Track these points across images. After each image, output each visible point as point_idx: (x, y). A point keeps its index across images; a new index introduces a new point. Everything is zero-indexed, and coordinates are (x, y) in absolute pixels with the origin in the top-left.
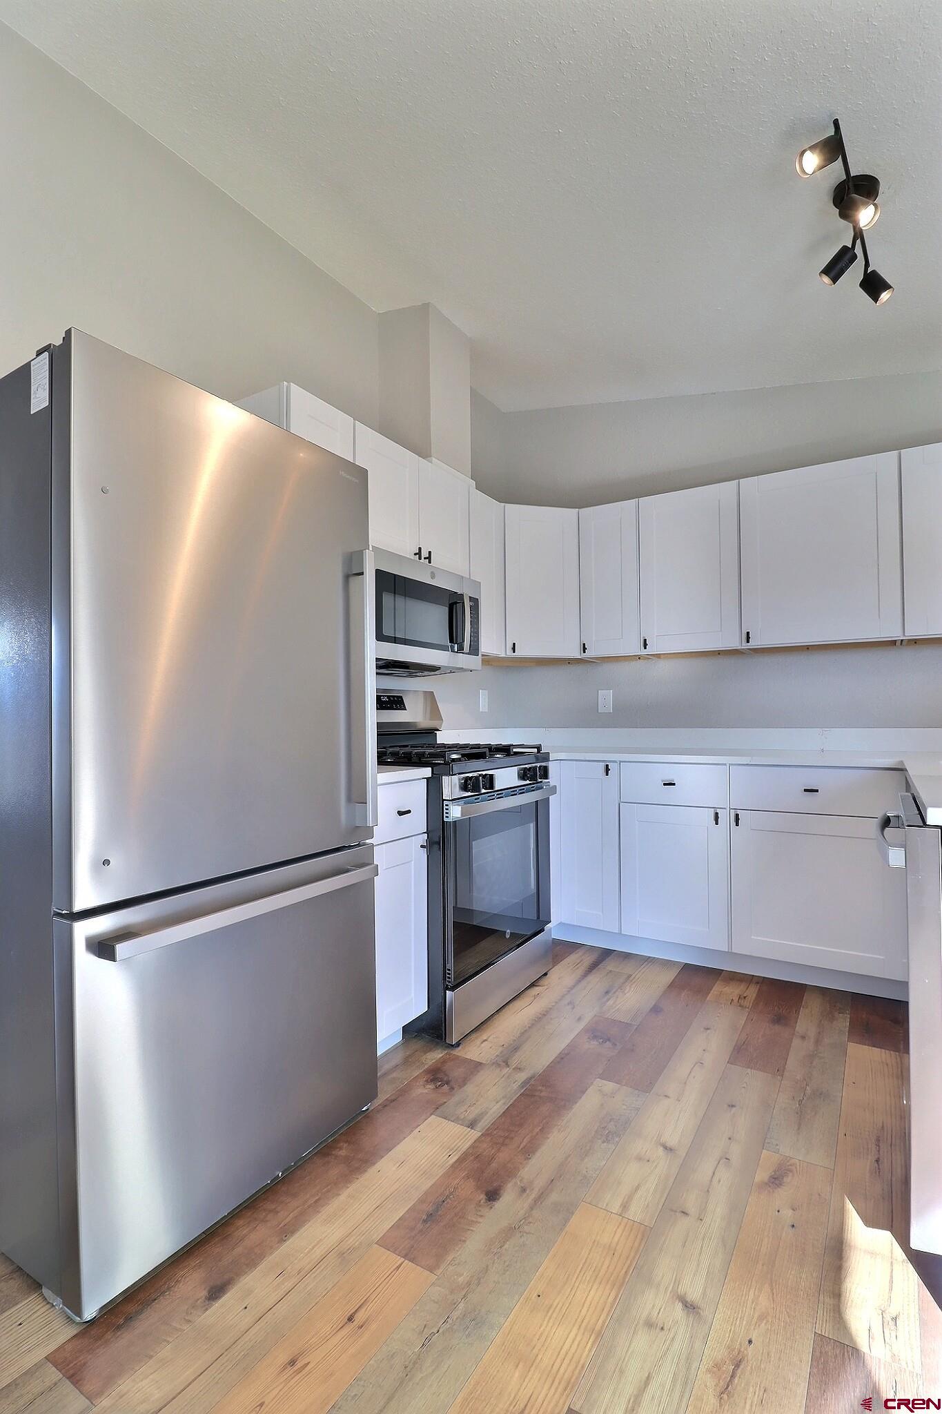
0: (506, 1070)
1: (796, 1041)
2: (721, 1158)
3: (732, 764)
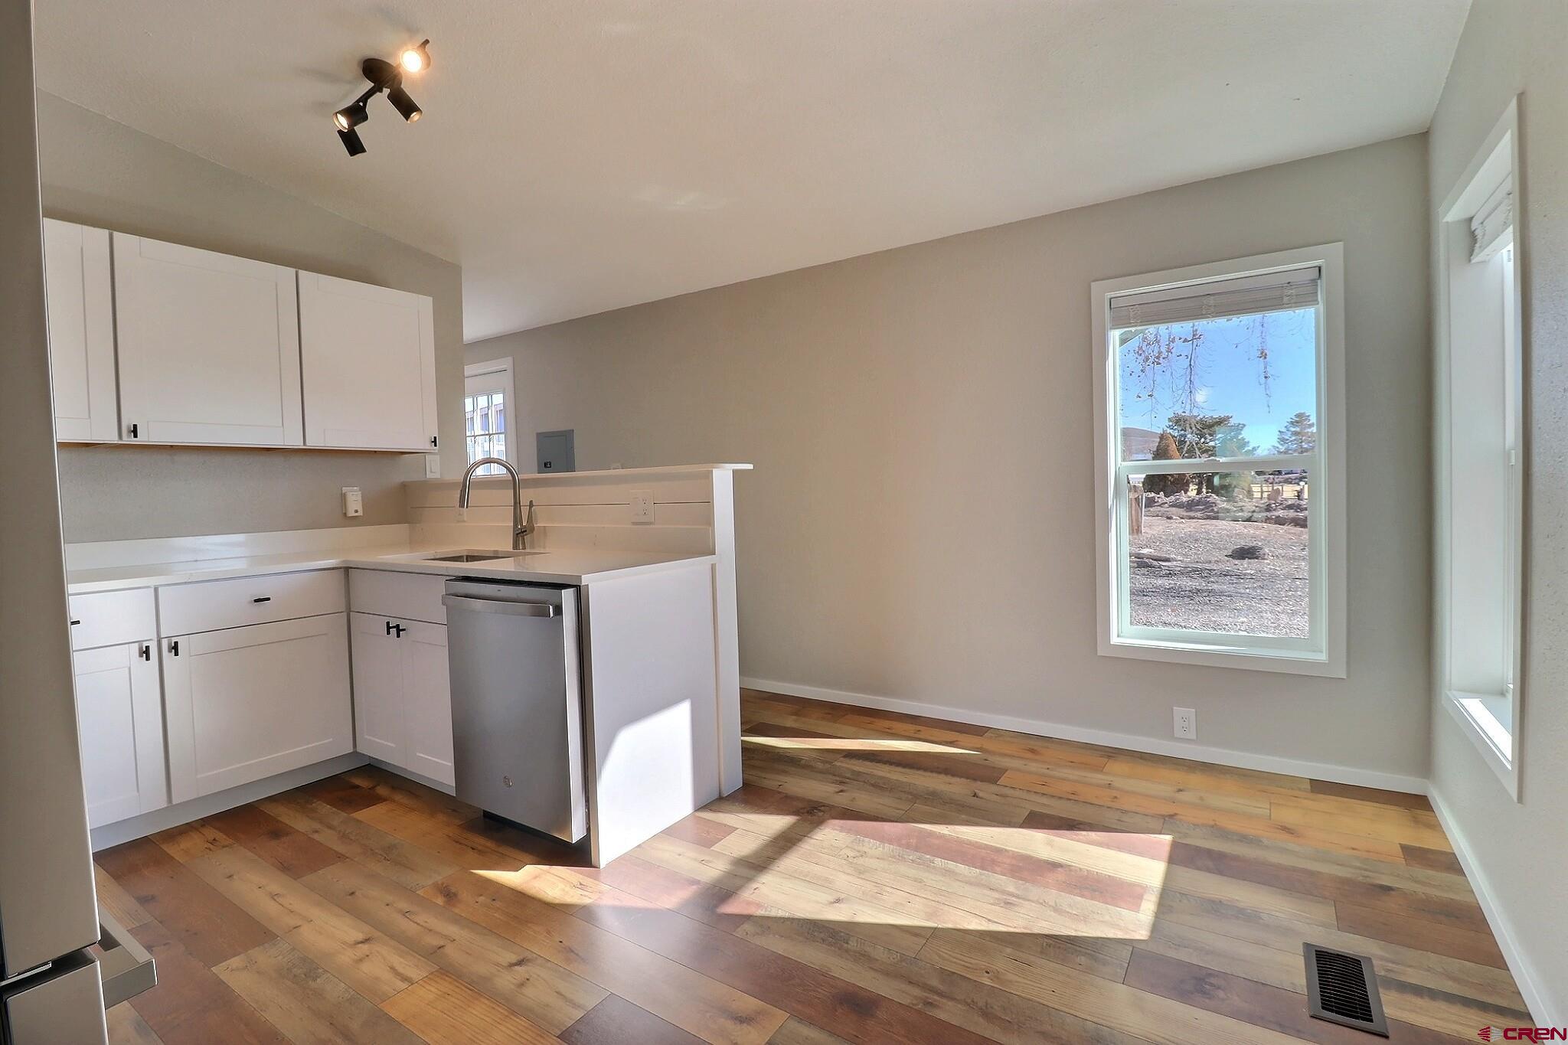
1: (316, 836)
2: (404, 915)
3: (161, 585)
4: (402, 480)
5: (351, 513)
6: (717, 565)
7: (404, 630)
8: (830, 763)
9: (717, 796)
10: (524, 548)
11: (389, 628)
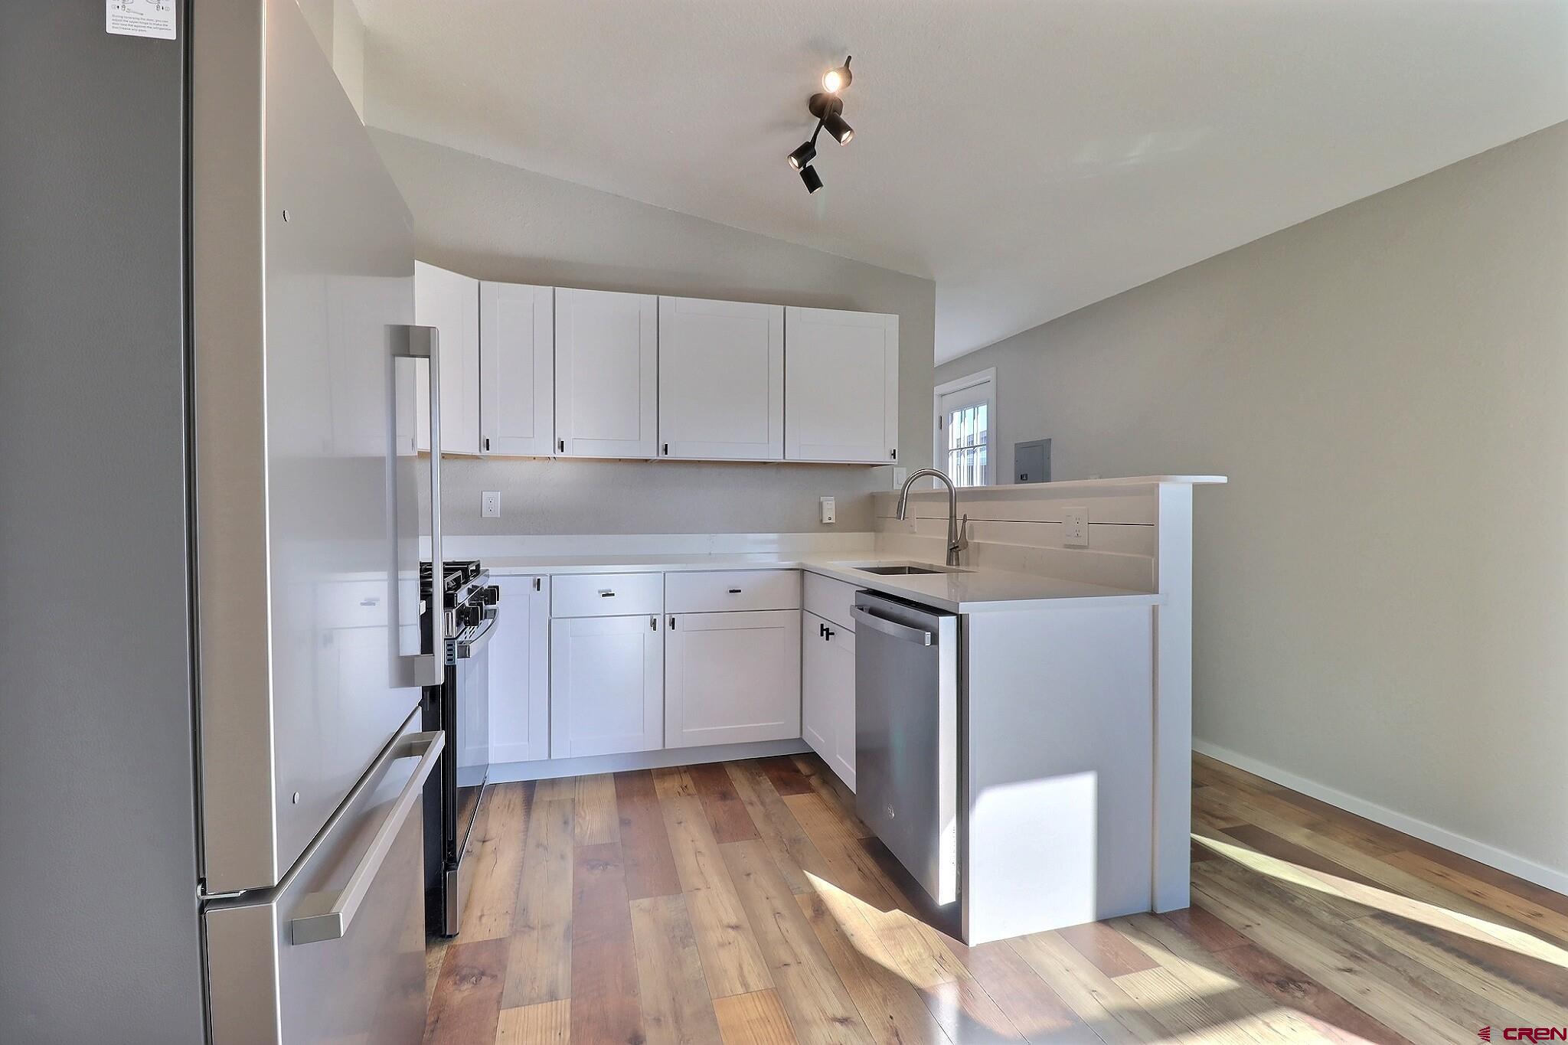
0: (535, 934)
1: (749, 808)
2: (774, 915)
3: (667, 572)
4: (870, 492)
5: (826, 521)
6: (1160, 607)
7: (833, 634)
8: (1345, 919)
9: (1147, 909)
10: (958, 565)
11: (822, 630)
